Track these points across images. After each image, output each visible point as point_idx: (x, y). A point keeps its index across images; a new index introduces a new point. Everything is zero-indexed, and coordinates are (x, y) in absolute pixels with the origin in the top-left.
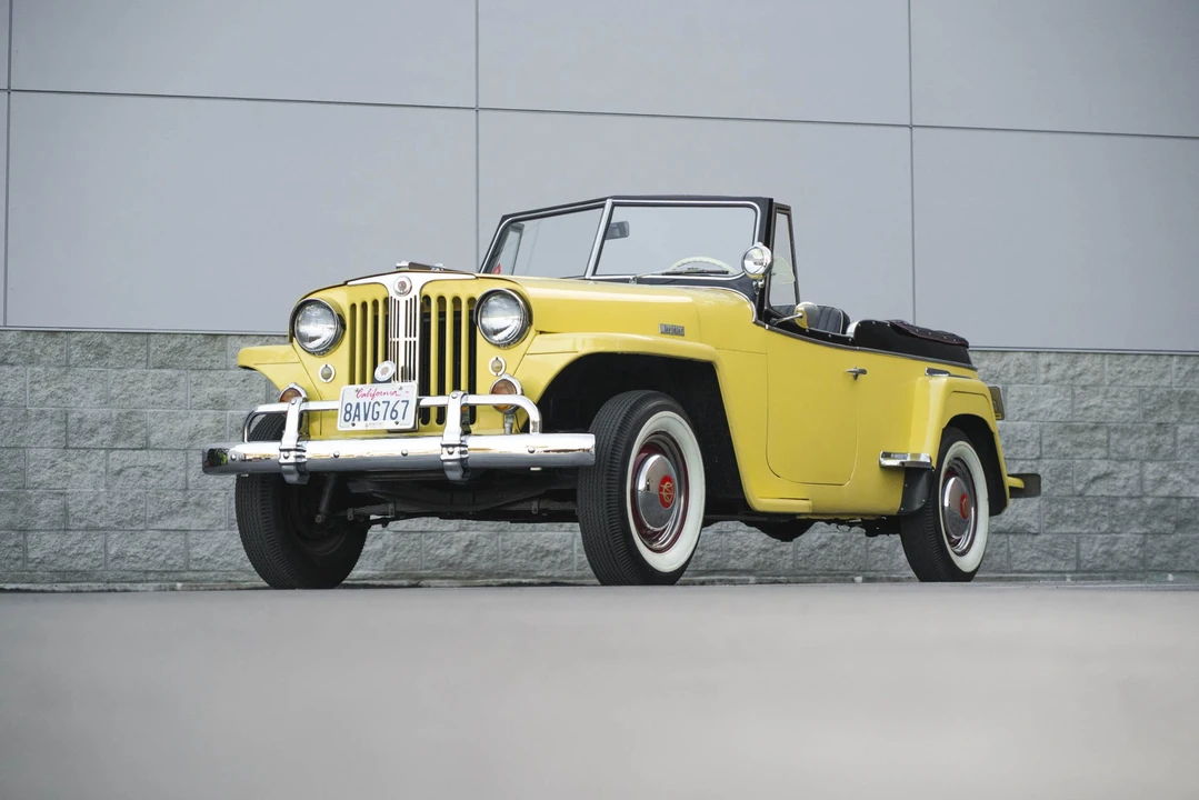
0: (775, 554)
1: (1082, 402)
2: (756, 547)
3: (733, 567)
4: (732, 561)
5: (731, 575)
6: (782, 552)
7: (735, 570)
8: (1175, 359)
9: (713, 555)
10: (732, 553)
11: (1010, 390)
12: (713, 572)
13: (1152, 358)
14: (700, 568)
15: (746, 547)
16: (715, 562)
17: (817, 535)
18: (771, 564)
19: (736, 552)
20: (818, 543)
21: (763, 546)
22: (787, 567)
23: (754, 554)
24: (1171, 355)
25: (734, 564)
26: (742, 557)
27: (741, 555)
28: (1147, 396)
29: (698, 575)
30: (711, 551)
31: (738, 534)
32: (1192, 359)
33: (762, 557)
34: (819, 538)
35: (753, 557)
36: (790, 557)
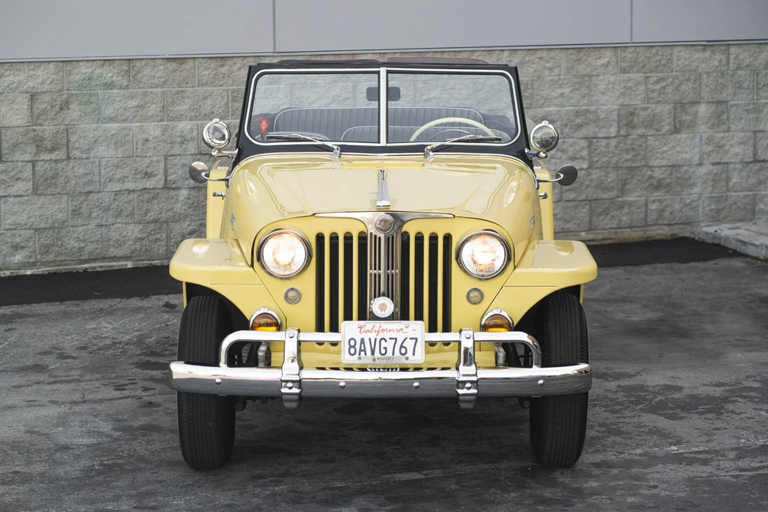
0: (150, 241)
1: (423, 95)
2: (133, 236)
3: (112, 255)
4: (112, 249)
5: (110, 262)
6: (156, 240)
7: (115, 257)
8: (506, 54)
9: (94, 246)
10: (111, 243)
11: (359, 87)
12: (95, 260)
13: (485, 53)
14: (82, 258)
15: (126, 236)
16: (96, 252)
17: (188, 223)
18: (146, 250)
19: (115, 241)
20: (188, 230)
21: (139, 236)
22: (160, 252)
23: (130, 242)
24: (503, 50)
25: (112, 251)
26: (120, 245)
27: (119, 244)
28: (480, 87)
29: (80, 264)
30: (92, 242)
31: (116, 226)
32: (520, 52)
33: (138, 246)
34: (189, 225)
35: (131, 245)
36: (163, 243)
